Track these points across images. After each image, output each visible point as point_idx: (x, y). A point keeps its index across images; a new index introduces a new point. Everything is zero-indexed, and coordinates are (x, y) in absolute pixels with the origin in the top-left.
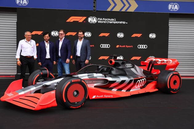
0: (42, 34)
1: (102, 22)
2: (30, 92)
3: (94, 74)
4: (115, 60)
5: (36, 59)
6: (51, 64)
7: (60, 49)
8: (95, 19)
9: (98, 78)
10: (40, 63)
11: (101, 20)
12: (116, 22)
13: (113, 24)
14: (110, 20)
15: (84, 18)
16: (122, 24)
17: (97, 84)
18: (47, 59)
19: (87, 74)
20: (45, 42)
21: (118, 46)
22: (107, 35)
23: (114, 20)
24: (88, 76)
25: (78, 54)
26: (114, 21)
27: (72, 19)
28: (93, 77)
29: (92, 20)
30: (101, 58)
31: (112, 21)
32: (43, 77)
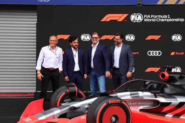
0: (68, 38)
1: (151, 20)
2: (53, 117)
3: (140, 92)
4: (168, 73)
5: (61, 72)
6: (80, 78)
7: (92, 58)
8: (139, 16)
9: (145, 98)
10: (67, 78)
11: (149, 18)
12: (171, 20)
13: (165, 22)
14: (161, 17)
15: (125, 15)
16: (179, 22)
17: (144, 107)
18: (75, 72)
19: (129, 93)
20: (73, 49)
21: (173, 54)
22: (157, 37)
23: (168, 16)
24: (131, 95)
25: (117, 64)
26: (167, 18)
27: (108, 18)
28: (138, 97)
29: (136, 18)
30: (149, 70)
31: (164, 18)
32: (69, 96)
